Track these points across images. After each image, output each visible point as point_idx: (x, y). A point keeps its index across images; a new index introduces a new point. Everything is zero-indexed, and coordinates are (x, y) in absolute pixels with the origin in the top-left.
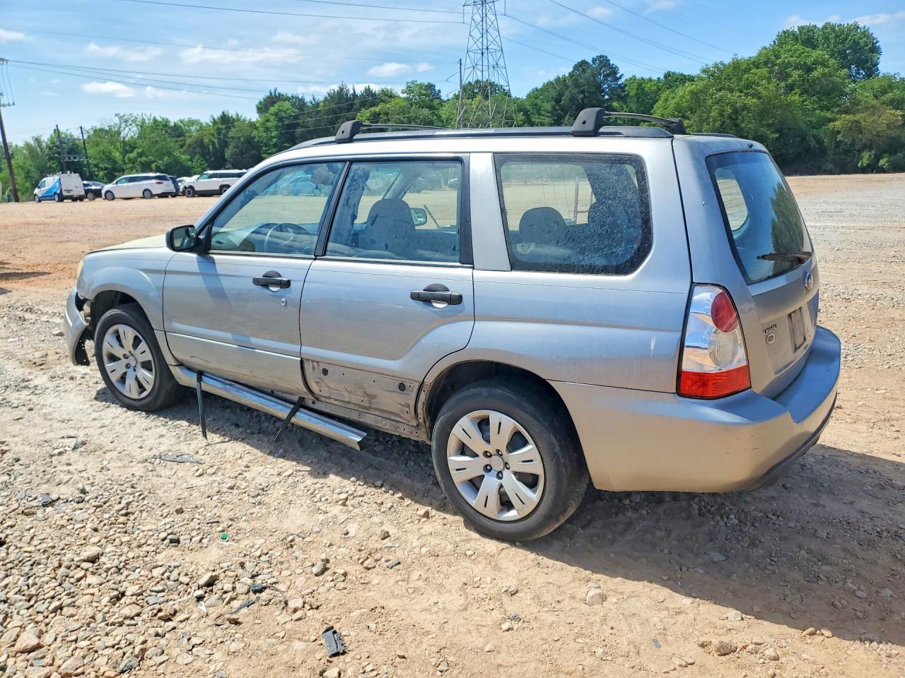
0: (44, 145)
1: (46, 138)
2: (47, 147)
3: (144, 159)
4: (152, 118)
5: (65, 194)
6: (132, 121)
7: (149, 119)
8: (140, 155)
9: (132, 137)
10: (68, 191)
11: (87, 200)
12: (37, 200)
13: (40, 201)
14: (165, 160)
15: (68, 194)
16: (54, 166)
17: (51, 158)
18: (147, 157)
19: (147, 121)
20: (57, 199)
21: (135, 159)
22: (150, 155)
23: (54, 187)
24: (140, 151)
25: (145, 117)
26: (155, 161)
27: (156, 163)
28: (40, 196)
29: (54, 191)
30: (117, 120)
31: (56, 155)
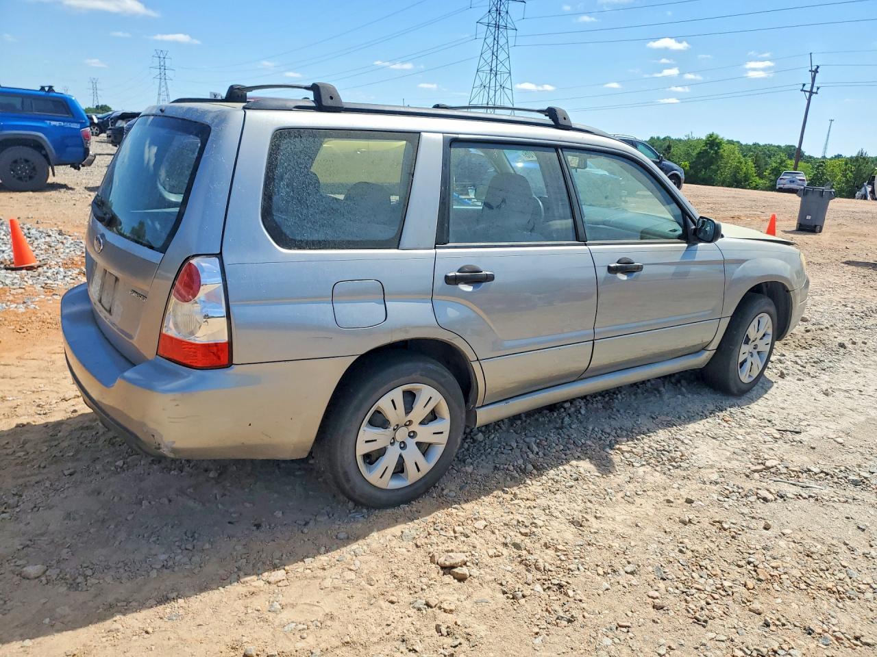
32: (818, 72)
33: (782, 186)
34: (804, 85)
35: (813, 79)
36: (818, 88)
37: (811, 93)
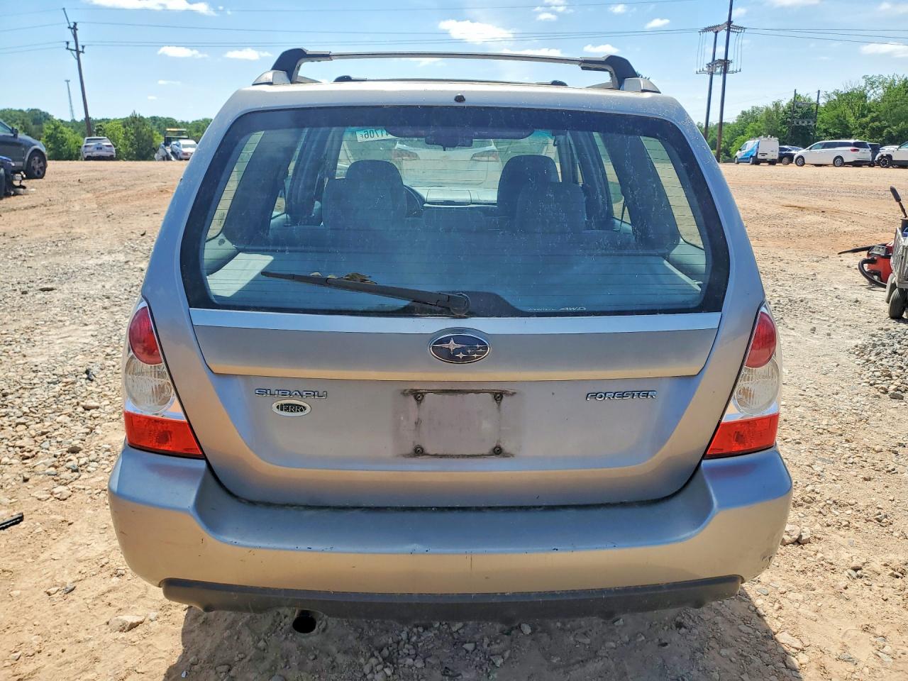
0: (782, 109)
1: (785, 103)
2: (784, 111)
3: (877, 123)
4: (903, 79)
5: (760, 157)
6: (880, 83)
7: (899, 81)
8: (873, 120)
9: (874, 101)
10: (763, 154)
11: (781, 164)
12: (736, 162)
13: (738, 163)
14: (900, 125)
15: (763, 158)
16: (784, 130)
17: (784, 123)
18: (880, 122)
19: (897, 83)
20: (751, 162)
21: (867, 123)
22: (884, 120)
23: (752, 150)
24: (874, 115)
25: (896, 79)
26: (889, 126)
27: (888, 128)
28: (739, 157)
29: (751, 153)
30: (863, 83)
31: (789, 120)
32: (77, 29)
33: (90, 154)
34: (68, 43)
35: (75, 36)
36: (83, 47)
37: (78, 52)
